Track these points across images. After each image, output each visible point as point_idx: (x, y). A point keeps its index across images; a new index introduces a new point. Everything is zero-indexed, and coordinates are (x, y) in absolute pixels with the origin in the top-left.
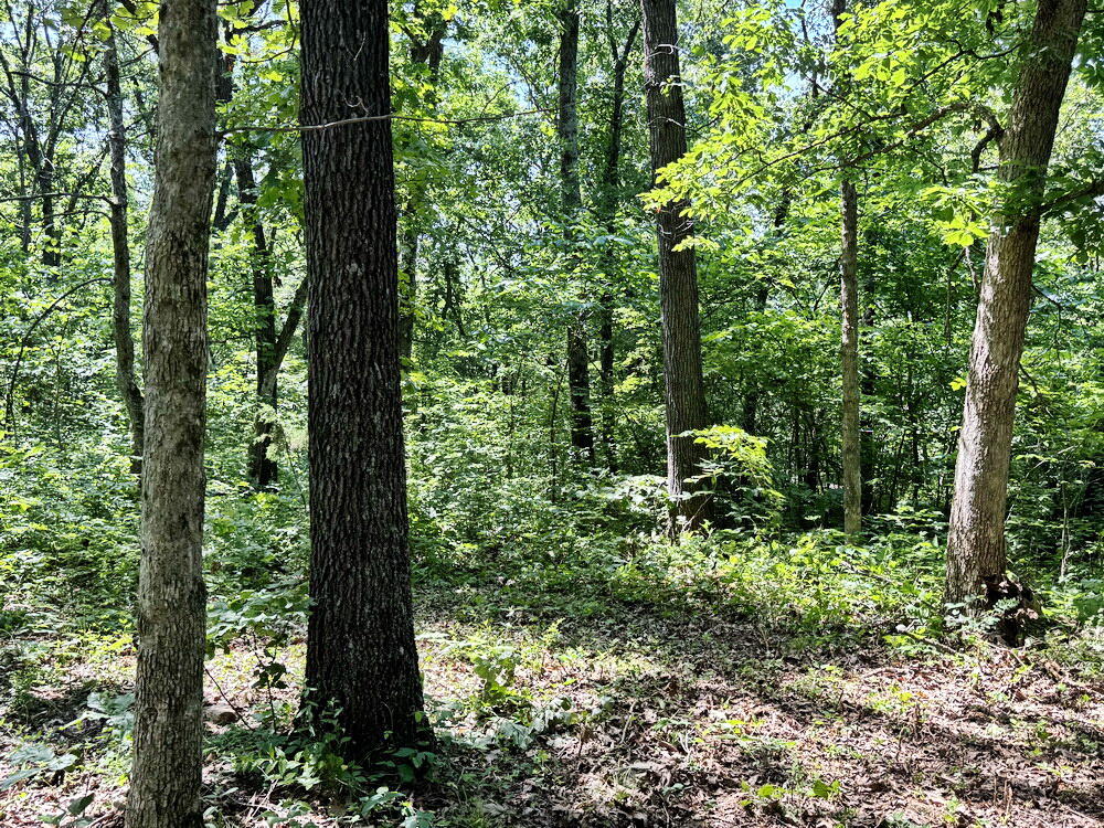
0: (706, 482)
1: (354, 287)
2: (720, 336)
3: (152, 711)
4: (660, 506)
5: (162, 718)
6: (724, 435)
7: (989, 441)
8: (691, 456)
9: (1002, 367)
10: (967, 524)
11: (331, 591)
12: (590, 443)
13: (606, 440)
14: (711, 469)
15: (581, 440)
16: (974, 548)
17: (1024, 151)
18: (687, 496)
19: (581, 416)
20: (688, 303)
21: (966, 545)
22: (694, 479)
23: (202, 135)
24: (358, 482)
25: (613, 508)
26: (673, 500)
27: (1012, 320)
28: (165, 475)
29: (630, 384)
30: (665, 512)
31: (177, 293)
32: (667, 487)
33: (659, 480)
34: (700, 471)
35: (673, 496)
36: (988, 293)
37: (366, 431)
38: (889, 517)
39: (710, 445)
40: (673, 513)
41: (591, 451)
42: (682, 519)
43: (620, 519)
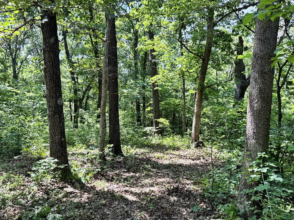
0: (160, 128)
1: (114, 104)
2: (162, 103)
3: (101, 145)
4: (152, 132)
5: (102, 145)
6: (161, 120)
7: (196, 121)
8: (157, 124)
9: (198, 110)
10: (194, 132)
11: (112, 137)
12: (140, 121)
13: (144, 121)
14: (161, 126)
15: (139, 120)
16: (194, 136)
17: (201, 80)
18: (157, 130)
19: (139, 116)
20: (157, 97)
21: (193, 136)
22: (158, 127)
23: (106, 95)
24: (115, 125)
25: (144, 132)
26: (154, 131)
27: (199, 104)
28: (102, 124)
29: (149, 109)
30: (153, 133)
31: (104, 108)
32: (154, 129)
33: (152, 128)
34: (159, 126)
35: (155, 130)
36: (196, 100)
37: (116, 120)
38: (187, 133)
39: (160, 121)
40: (154, 133)
41: (141, 123)
42: (156, 134)
43: (145, 134)
